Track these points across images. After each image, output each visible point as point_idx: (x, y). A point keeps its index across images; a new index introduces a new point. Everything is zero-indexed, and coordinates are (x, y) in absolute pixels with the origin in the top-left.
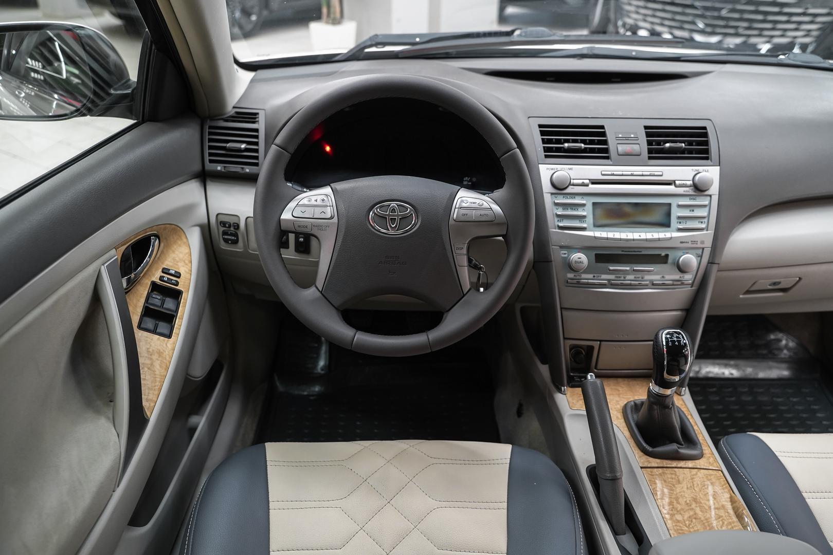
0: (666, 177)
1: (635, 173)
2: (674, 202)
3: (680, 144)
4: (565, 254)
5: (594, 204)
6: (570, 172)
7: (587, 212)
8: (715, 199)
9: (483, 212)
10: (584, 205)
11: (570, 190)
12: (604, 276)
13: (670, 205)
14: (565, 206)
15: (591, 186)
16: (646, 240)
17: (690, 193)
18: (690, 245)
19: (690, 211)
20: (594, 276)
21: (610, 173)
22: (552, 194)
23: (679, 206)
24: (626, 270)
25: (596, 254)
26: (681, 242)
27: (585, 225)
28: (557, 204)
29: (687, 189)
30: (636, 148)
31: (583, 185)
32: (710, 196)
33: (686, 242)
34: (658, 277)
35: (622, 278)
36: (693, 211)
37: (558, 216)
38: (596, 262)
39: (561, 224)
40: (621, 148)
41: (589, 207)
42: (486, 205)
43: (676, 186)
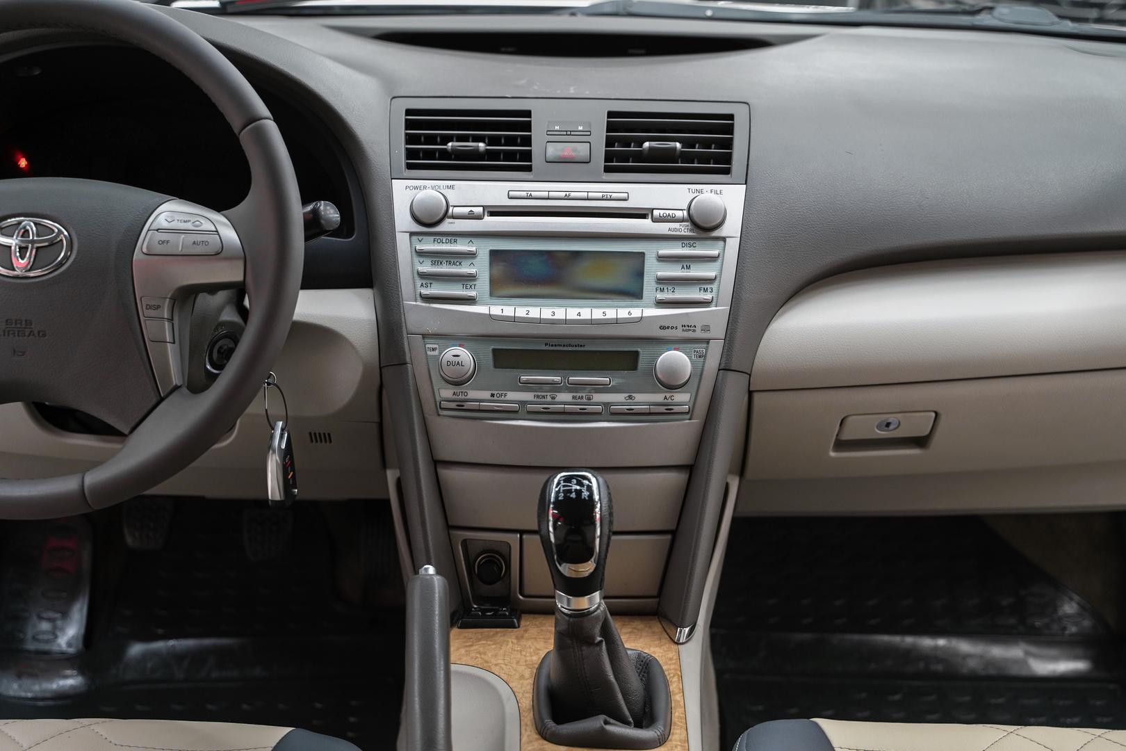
0: (633, 203)
1: (573, 195)
2: (651, 251)
3: (672, 144)
4: (434, 349)
5: (494, 254)
6: (449, 194)
7: (481, 268)
8: (733, 246)
9: (199, 238)
10: (472, 255)
11: (447, 226)
12: (512, 396)
13: (642, 254)
14: (436, 256)
15: (487, 219)
16: (591, 322)
17: (683, 233)
18: (680, 333)
19: (683, 267)
20: (493, 395)
21: (524, 194)
22: (412, 234)
23: (662, 259)
24: (554, 383)
25: (494, 350)
26: (662, 328)
27: (472, 293)
28: (421, 254)
29: (676, 225)
30: (581, 150)
31: (471, 216)
32: (724, 239)
33: (672, 328)
34: (620, 397)
35: (549, 399)
36: (688, 268)
37: (423, 276)
38: (495, 367)
39: (425, 291)
40: (553, 150)
41: (483, 258)
42: (208, 226)
43: (655, 220)
